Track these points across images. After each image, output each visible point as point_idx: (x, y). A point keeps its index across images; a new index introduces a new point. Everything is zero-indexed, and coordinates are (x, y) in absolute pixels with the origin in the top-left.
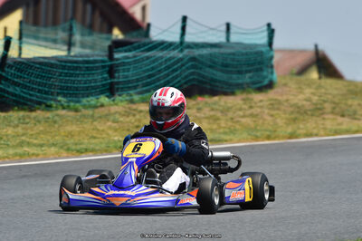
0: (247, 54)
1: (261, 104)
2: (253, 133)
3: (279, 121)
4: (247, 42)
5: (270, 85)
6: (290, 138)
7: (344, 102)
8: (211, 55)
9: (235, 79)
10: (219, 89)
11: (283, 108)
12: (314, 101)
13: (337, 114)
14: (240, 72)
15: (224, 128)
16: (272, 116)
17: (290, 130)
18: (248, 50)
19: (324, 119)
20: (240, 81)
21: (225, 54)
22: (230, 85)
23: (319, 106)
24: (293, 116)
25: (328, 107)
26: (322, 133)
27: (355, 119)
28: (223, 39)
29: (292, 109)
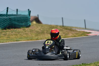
5: (29, 26)
9: (21, 24)
12: (42, 30)
15: (19, 37)
16: (31, 34)
17: (36, 38)
19: (45, 35)
22: (19, 26)
29: (36, 32)
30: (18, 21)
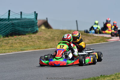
0: (29, 22)
1: (35, 38)
2: (34, 47)
3: (41, 43)
5: (37, 32)
8: (18, 22)
9: (26, 30)
11: (42, 39)
12: (51, 36)
14: (27, 28)
15: (24, 46)
16: (39, 41)
17: (45, 46)
19: (55, 42)
22: (24, 32)
23: (53, 38)
24: (46, 41)
25: (56, 38)
29: (45, 39)
30: (22, 26)
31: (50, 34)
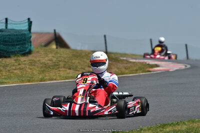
0: (17, 35)
1: (25, 63)
2: (20, 78)
3: (34, 72)
4: (17, 28)
5: (30, 52)
6: (41, 81)
7: (70, 61)
9: (11, 49)
10: (2, 55)
11: (37, 65)
12: (54, 61)
13: (66, 68)
14: (13, 45)
15: (5, 76)
16: (31, 69)
17: (41, 77)
18: (18, 33)
19: (60, 71)
20: (13, 50)
21: (5, 35)
22: (8, 52)
23: (56, 64)
24: (43, 69)
25: (62, 64)
26: (58, 78)
27: (77, 71)
28: (4, 27)
29: (41, 65)
30: (5, 42)
31: (53, 57)
